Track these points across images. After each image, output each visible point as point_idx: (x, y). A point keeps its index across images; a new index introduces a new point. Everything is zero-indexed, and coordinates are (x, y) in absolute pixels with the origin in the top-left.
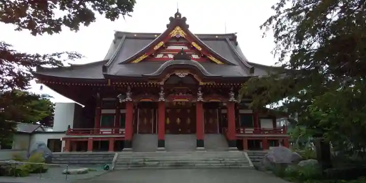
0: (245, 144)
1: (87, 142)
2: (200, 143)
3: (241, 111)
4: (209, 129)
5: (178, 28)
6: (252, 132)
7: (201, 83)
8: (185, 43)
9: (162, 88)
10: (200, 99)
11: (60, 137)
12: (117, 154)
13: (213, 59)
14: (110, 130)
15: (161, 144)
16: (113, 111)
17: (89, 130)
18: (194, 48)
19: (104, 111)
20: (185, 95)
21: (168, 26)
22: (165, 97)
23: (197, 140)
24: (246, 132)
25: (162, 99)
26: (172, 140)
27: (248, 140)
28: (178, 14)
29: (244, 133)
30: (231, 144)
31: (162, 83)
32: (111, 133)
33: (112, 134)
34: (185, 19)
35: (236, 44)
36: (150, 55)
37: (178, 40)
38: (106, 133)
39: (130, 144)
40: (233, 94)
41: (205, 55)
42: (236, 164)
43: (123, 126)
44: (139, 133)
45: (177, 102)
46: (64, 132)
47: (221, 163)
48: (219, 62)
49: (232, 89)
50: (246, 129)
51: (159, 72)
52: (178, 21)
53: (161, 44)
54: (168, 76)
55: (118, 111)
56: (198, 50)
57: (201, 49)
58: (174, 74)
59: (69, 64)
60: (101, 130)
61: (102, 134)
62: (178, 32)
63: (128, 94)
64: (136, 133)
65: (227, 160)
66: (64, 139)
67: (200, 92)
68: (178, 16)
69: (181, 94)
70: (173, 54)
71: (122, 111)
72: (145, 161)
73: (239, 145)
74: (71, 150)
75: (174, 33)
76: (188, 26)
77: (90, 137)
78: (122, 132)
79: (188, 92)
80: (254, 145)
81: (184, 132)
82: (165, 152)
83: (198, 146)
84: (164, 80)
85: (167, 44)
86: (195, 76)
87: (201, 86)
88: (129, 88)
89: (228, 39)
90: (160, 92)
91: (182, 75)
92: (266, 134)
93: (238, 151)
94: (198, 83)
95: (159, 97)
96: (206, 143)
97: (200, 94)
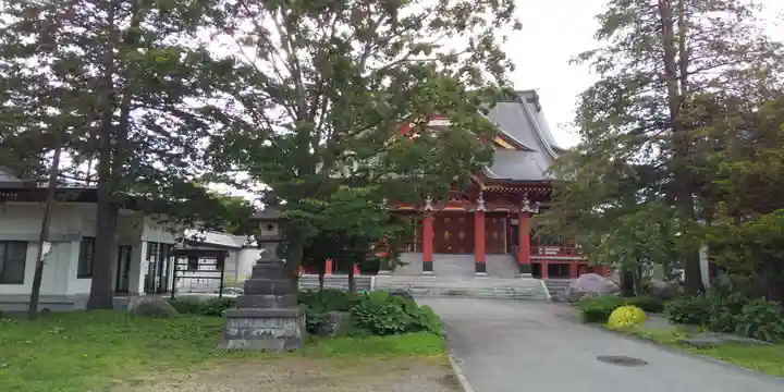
0: (545, 270)
2: (481, 268)
4: (492, 247)
6: (556, 253)
7: (484, 188)
10: (481, 208)
12: (373, 278)
13: (500, 142)
15: (428, 266)
20: (460, 202)
22: (434, 203)
23: (477, 264)
24: (547, 253)
25: (429, 207)
26: (442, 262)
27: (549, 265)
29: (543, 255)
30: (523, 269)
35: (539, 110)
40: (527, 202)
42: (528, 294)
47: (508, 293)
48: (509, 147)
49: (526, 195)
50: (547, 249)
65: (517, 289)
67: (481, 198)
69: (454, 200)
73: (536, 271)
79: (464, 198)
80: (558, 270)
81: (455, 251)
82: (433, 277)
83: (478, 271)
86: (476, 178)
87: (483, 191)
89: (524, 99)
90: (426, 198)
93: (533, 279)
94: (479, 186)
95: (425, 204)
96: (488, 267)
97: (482, 201)
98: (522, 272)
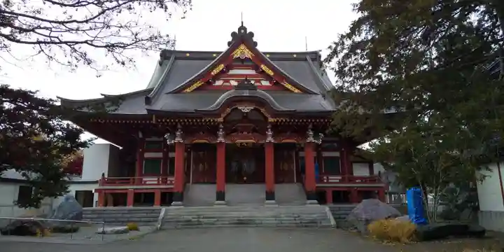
0: (329, 196)
1: (126, 194)
2: (270, 196)
3: (326, 154)
4: (281, 177)
5: (242, 47)
6: (338, 181)
7: (271, 120)
8: (251, 66)
9: (221, 126)
10: (270, 139)
11: (92, 188)
12: (164, 209)
13: (289, 87)
14: (156, 179)
15: (221, 196)
16: (160, 155)
17: (129, 179)
18: (263, 72)
19: (147, 155)
20: (250, 134)
21: (229, 43)
22: (225, 136)
23: (267, 192)
24: (330, 181)
25: (220, 139)
26: (233, 191)
27: (334, 192)
28: (242, 28)
29: (328, 183)
30: (310, 196)
31: (221, 120)
32: (156, 182)
33: (158, 184)
34: (252, 34)
36: (207, 82)
37: (243, 62)
38: (151, 183)
39: (181, 198)
40: (311, 133)
41: (278, 82)
42: (314, 222)
43: (172, 174)
44: (193, 183)
45: (241, 143)
46: (96, 182)
47: (295, 220)
48: (297, 91)
49: (310, 126)
50: (330, 178)
51: (217, 105)
52: (242, 38)
53: (222, 67)
54: (229, 110)
55: (166, 155)
56: (268, 75)
57: (272, 74)
58: (237, 108)
59: (102, 95)
60: (144, 179)
61: (145, 184)
62: (243, 52)
63: (178, 133)
64: (189, 182)
65: (304, 216)
66: (96, 190)
67: (269, 130)
68: (243, 31)
69: (245, 132)
70: (236, 80)
71: (171, 155)
72: (199, 218)
73: (321, 197)
74: (106, 205)
75: (237, 54)
76: (256, 44)
77: (130, 187)
78: (171, 181)
79: (254, 131)
80: (341, 197)
81: (250, 181)
82: (225, 206)
83: (268, 198)
84: (223, 115)
85: (228, 68)
86: (263, 110)
87: (270, 122)
88: (179, 126)
90: (219, 131)
91: (246, 109)
92: (358, 183)
93: (319, 205)
94: (266, 119)
95: (217, 137)
96: (277, 195)
97: (270, 133)
98: (308, 199)
